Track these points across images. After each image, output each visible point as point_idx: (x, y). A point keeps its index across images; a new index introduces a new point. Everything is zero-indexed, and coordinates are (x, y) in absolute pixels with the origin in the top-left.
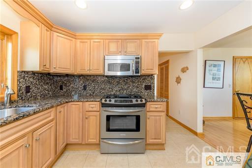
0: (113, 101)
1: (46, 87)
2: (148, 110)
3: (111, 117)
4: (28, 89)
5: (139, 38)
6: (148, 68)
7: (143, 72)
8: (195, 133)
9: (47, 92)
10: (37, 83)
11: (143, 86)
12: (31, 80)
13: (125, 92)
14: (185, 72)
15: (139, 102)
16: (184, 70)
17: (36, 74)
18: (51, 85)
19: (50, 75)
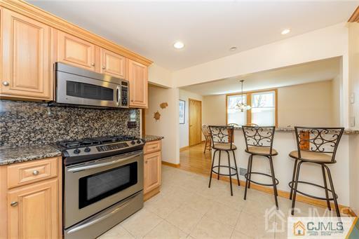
0: (94, 150)
2: (145, 153)
3: (89, 179)
5: (125, 55)
6: (138, 100)
7: (131, 104)
8: (175, 166)
11: (126, 123)
13: (96, 133)
14: (165, 107)
15: (136, 144)
16: (164, 106)
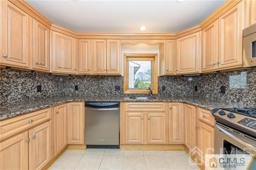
1: (179, 87)
4: (164, 88)
9: (180, 91)
10: (171, 84)
12: (166, 81)
17: (170, 77)
18: (184, 86)
19: (183, 77)
